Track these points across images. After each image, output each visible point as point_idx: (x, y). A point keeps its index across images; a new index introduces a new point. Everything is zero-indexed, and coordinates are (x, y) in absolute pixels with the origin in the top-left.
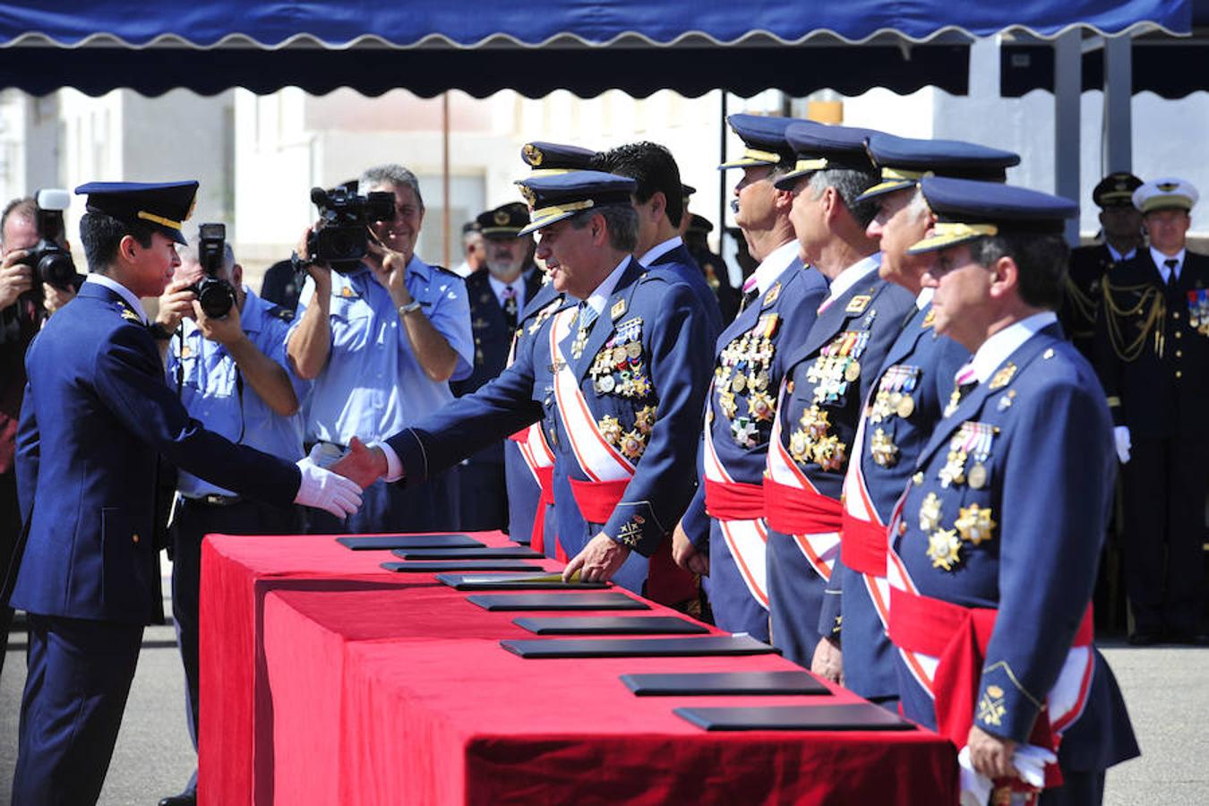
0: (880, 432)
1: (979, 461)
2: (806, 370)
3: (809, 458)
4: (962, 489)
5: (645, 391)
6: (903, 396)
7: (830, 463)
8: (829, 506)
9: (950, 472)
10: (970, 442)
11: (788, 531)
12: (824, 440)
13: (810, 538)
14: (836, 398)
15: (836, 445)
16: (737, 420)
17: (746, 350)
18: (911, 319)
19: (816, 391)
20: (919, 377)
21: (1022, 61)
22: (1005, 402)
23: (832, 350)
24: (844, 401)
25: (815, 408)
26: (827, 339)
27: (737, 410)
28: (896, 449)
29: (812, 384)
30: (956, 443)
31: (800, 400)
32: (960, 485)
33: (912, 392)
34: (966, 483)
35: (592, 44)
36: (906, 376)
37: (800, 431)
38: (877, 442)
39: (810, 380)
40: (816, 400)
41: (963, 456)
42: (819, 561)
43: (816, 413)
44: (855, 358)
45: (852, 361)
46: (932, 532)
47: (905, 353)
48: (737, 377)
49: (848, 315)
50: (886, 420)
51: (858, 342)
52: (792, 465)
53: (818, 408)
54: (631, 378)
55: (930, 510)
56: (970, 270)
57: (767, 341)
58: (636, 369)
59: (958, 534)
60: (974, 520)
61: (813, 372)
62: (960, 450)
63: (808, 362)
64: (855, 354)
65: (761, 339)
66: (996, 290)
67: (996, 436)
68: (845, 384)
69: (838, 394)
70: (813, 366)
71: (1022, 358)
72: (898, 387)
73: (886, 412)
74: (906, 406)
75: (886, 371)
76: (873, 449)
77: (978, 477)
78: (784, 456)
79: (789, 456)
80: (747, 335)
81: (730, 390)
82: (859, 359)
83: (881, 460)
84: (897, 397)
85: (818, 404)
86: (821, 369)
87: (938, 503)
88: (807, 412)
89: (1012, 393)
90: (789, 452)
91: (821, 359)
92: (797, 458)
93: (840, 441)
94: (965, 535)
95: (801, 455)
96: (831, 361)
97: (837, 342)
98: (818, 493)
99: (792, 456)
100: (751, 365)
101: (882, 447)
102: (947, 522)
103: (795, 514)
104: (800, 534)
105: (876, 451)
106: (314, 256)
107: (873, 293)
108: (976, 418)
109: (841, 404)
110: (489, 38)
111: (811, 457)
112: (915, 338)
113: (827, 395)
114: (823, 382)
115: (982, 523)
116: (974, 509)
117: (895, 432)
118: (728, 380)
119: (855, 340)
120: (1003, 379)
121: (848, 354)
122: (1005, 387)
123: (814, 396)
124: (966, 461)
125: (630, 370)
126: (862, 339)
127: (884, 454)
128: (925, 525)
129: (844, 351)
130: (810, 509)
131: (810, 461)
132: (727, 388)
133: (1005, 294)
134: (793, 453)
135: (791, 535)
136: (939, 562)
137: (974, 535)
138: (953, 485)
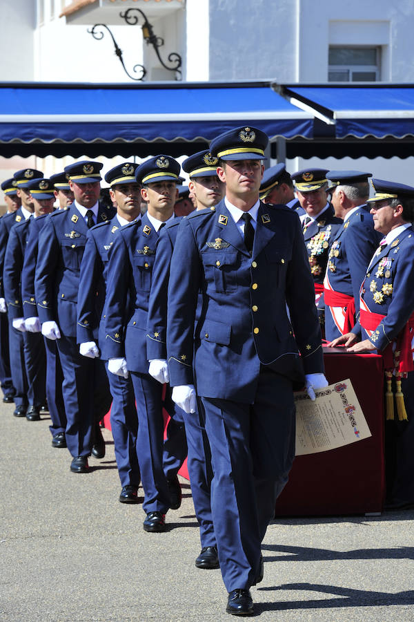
1: (388, 269)
2: (307, 245)
6: (336, 250)
9: (379, 273)
10: (385, 264)
12: (315, 266)
14: (320, 253)
22: (396, 251)
24: (323, 254)
29: (310, 249)
30: (380, 264)
32: (382, 277)
33: (338, 249)
34: (384, 276)
35: (127, 141)
41: (383, 268)
43: (312, 258)
45: (324, 242)
46: (374, 292)
47: (338, 237)
55: (373, 285)
56: (387, 208)
59: (382, 292)
60: (387, 288)
62: (382, 266)
66: (395, 215)
67: (393, 261)
68: (323, 249)
70: (309, 243)
71: (401, 237)
77: (388, 274)
87: (376, 283)
89: (398, 248)
94: (385, 293)
102: (379, 289)
108: (386, 256)
110: (96, 139)
115: (390, 288)
116: (387, 285)
119: (324, 235)
120: (395, 244)
122: (396, 246)
128: (372, 290)
129: (321, 238)
133: (398, 217)
136: (377, 301)
137: (387, 293)
138: (380, 277)
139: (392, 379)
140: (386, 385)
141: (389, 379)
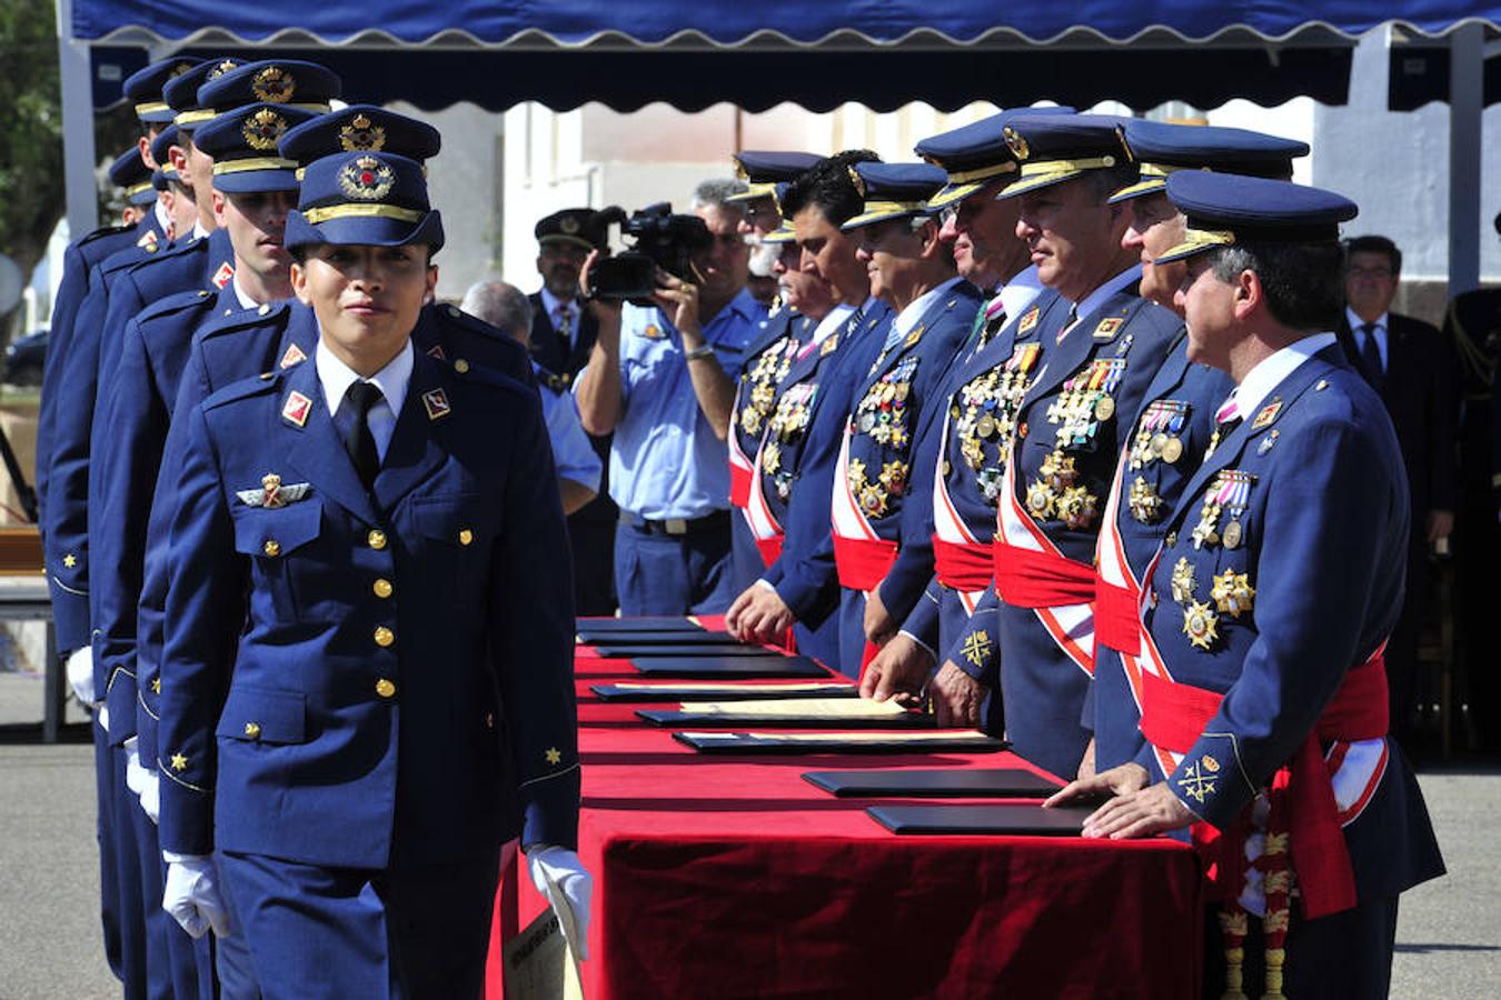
0: (1140, 480)
1: (1235, 516)
2: (1047, 408)
3: (1050, 513)
4: (1216, 549)
5: (901, 442)
6: (1169, 437)
7: (1078, 519)
8: (1076, 571)
9: (1204, 530)
10: (1225, 493)
11: (1029, 605)
12: (1070, 492)
13: (1055, 612)
14: (1084, 441)
15: (1084, 499)
16: (984, 471)
17: (996, 386)
18: (1176, 345)
19: (1060, 433)
20: (1188, 414)
21: (1414, 67)
22: (1266, 443)
23: (1078, 384)
24: (1094, 445)
25: (1058, 453)
26: (1071, 370)
27: (985, 458)
28: (1160, 501)
29: (1053, 424)
30: (1210, 497)
31: (1038, 444)
32: (1212, 546)
33: (1179, 433)
34: (1220, 544)
35: (877, 43)
36: (1172, 413)
37: (1039, 482)
38: (1136, 492)
39: (1051, 420)
40: (1059, 444)
41: (1216, 510)
42: (1068, 638)
43: (1059, 460)
44: (1108, 392)
45: (1104, 396)
46: (1186, 605)
47: (1170, 385)
48: (985, 418)
49: (1095, 341)
50: (1147, 466)
51: (1111, 373)
52: (1029, 524)
53: (1062, 453)
54: (889, 423)
55: (1182, 578)
57: (1021, 376)
58: (898, 414)
59: (1214, 606)
60: (1228, 588)
61: (1054, 411)
62: (1214, 502)
63: (1050, 398)
64: (1108, 387)
65: (1016, 372)
66: (1238, 310)
67: (1254, 484)
68: (1094, 425)
69: (1087, 436)
70: (1055, 403)
71: (1289, 391)
72: (1161, 426)
73: (1148, 456)
74: (1172, 449)
75: (1148, 407)
76: (1132, 501)
77: (1233, 533)
78: (1019, 513)
79: (1025, 513)
80: (998, 368)
81: (976, 436)
82: (1114, 394)
83: (1142, 514)
84: (1162, 439)
85: (1062, 448)
86: (1064, 407)
87: (1190, 569)
88: (1049, 459)
89: (1275, 433)
90: (1026, 508)
91: (1064, 395)
92: (1035, 514)
93: (1089, 492)
94: (1222, 607)
95: (1041, 510)
96: (1076, 397)
97: (1083, 373)
98: (1063, 556)
99: (1030, 513)
100: (1002, 404)
101: (1142, 498)
102: (1202, 592)
103: (1036, 583)
104: (1043, 608)
105: (1135, 503)
106: (594, 289)
107: (1126, 314)
108: (1233, 466)
109: (1090, 448)
111: (1054, 513)
112: (1184, 367)
113: (1073, 437)
114: (1067, 422)
115: (1238, 591)
116: (1228, 575)
117: (1159, 482)
118: (972, 422)
119: (1107, 370)
120: (1267, 417)
121: (1099, 388)
122: (1269, 427)
123: (1057, 439)
124: (1219, 516)
125: (890, 412)
126: (1115, 371)
127: (1145, 507)
128: (1178, 596)
129: (1094, 384)
130: (1055, 577)
131: (1051, 518)
132: (971, 434)
133: (1249, 313)
134: (1031, 509)
135: (1031, 609)
136: (1197, 640)
137: (1231, 606)
138: (1206, 545)
139: (1244, 942)
140: (1224, 966)
141: (1233, 942)
